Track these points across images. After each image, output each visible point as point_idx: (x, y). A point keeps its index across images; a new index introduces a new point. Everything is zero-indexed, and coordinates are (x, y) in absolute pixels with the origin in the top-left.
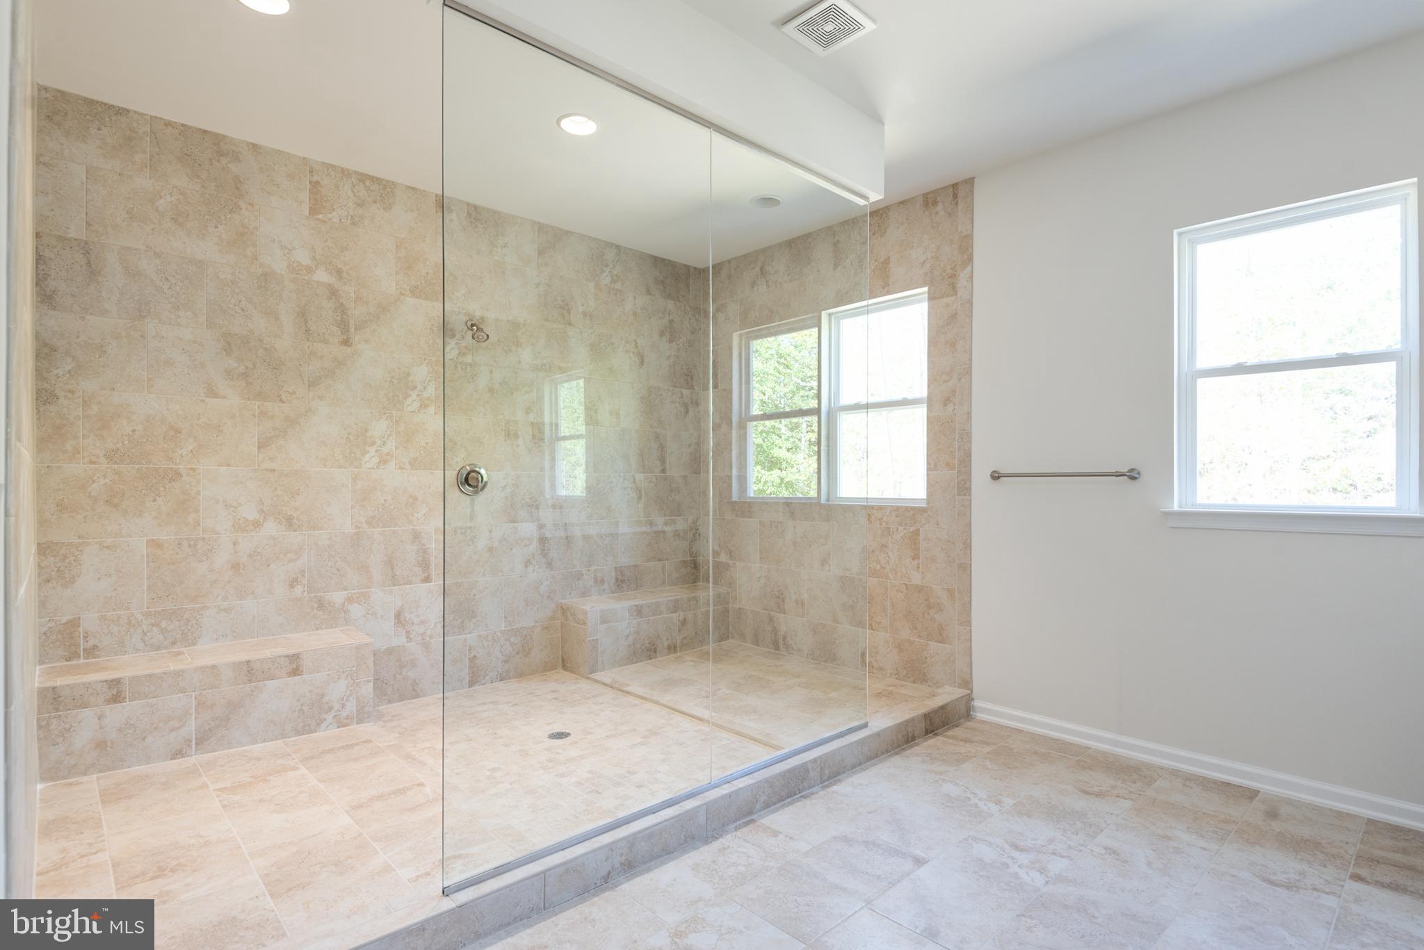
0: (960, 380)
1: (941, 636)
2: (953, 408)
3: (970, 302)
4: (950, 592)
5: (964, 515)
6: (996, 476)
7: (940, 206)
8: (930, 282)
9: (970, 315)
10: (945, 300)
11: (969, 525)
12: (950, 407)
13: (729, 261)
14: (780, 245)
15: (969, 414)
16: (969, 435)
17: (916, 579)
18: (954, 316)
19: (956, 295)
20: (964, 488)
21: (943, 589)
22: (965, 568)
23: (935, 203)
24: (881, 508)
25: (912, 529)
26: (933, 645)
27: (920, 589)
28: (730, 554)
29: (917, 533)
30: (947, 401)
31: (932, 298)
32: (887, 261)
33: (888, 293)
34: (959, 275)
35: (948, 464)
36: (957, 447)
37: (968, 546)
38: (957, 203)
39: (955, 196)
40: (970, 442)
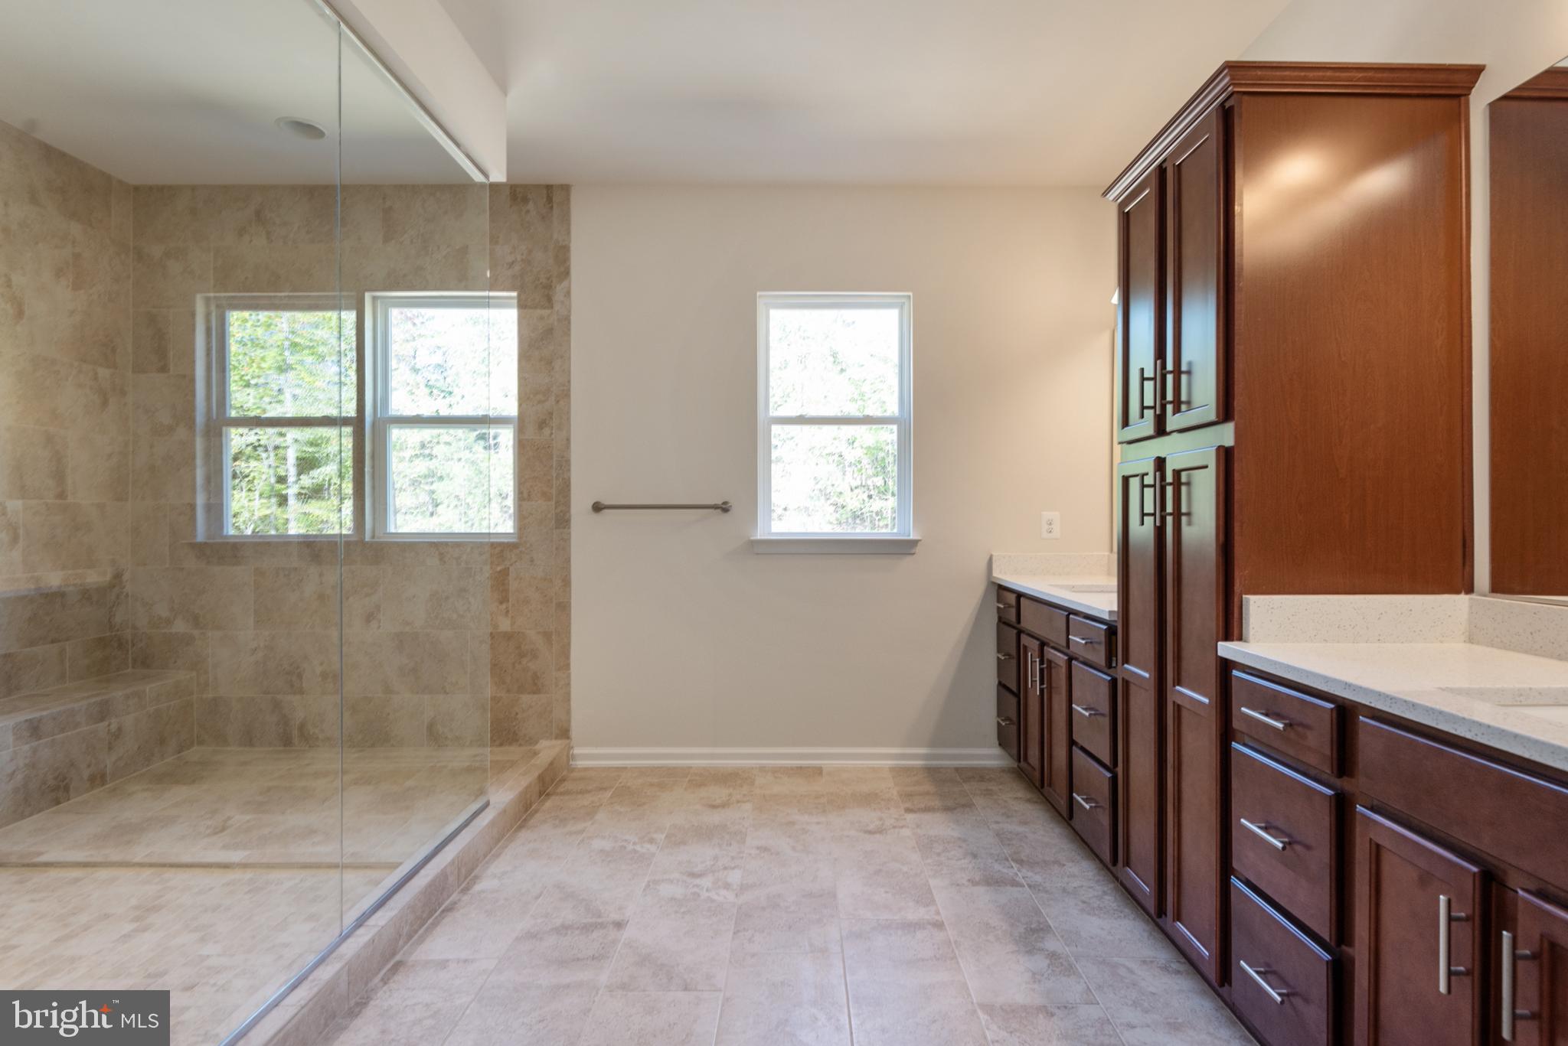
0: (558, 402)
1: (536, 686)
2: (549, 432)
3: (567, 319)
4: (547, 636)
5: (562, 551)
6: (598, 508)
7: (531, 206)
8: (521, 289)
9: (567, 332)
10: (539, 312)
11: (568, 561)
12: (547, 431)
13: (194, 188)
14: (294, 189)
15: (568, 440)
16: (568, 462)
17: (505, 625)
18: (550, 331)
19: (552, 308)
20: (563, 521)
21: (539, 633)
22: (564, 607)
23: (525, 200)
24: (458, 545)
25: (499, 569)
26: (526, 699)
27: (508, 636)
28: (196, 621)
29: (505, 572)
30: (542, 424)
31: (522, 306)
32: (464, 250)
33: (466, 289)
34: (555, 287)
35: (544, 494)
36: (555, 475)
37: (567, 582)
38: (552, 208)
39: (550, 199)
40: (569, 470)
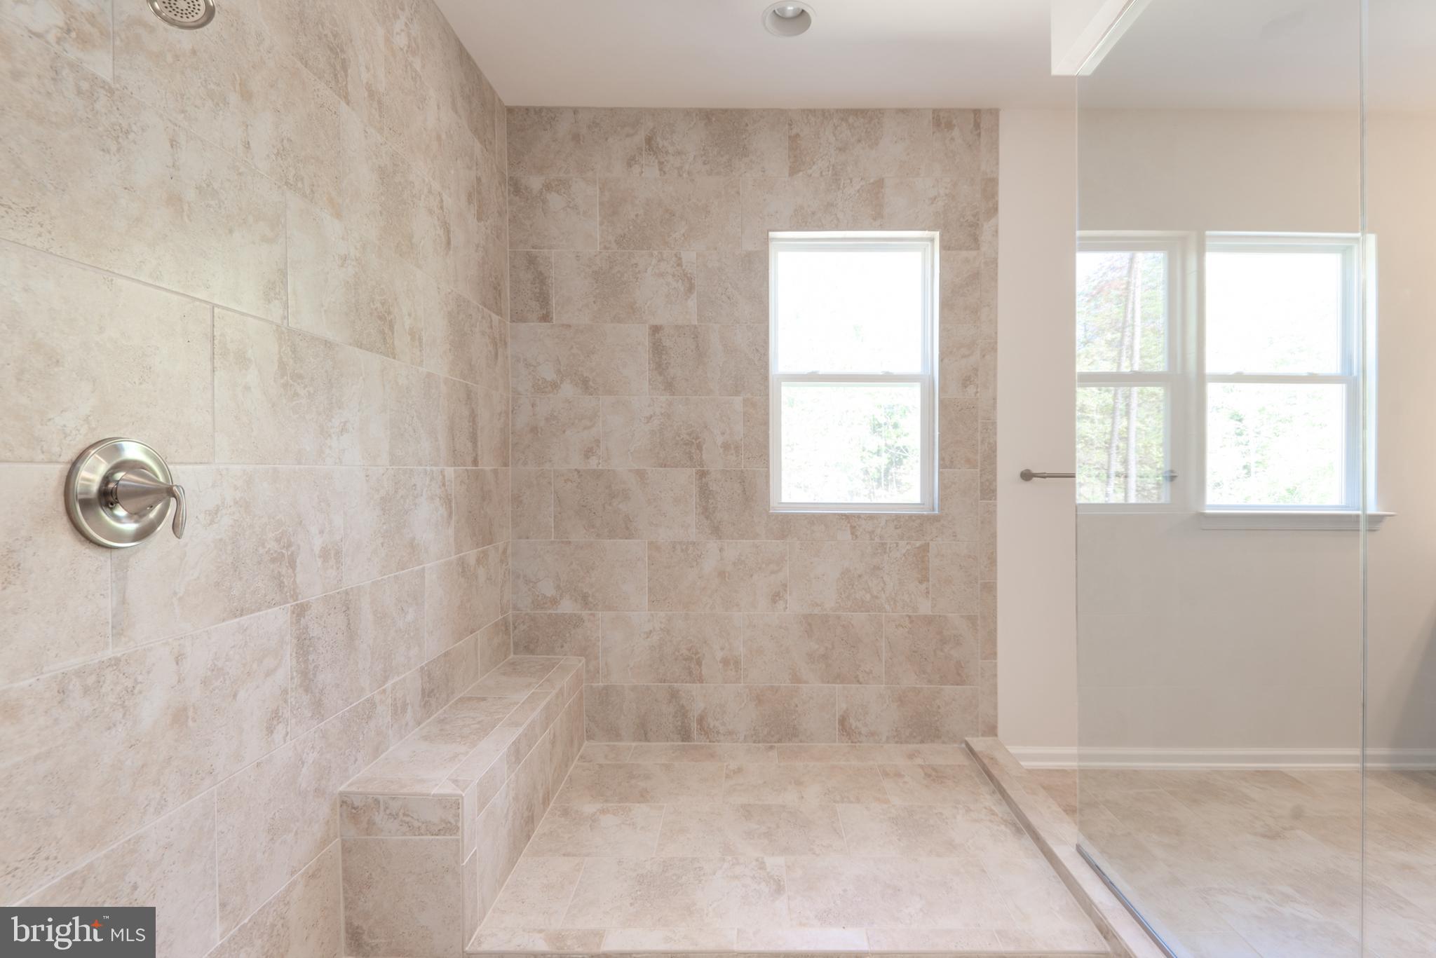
0: (984, 356)
1: (959, 675)
2: (975, 390)
3: (995, 261)
4: (972, 620)
5: (988, 522)
6: (1027, 476)
7: (956, 133)
8: (941, 222)
9: (994, 278)
10: (964, 254)
11: (994, 536)
12: (971, 390)
15: (995, 399)
16: (994, 424)
17: (925, 608)
18: (975, 276)
19: (978, 249)
20: (989, 491)
21: (962, 617)
22: (990, 588)
23: (950, 126)
24: (871, 517)
25: (918, 544)
26: (948, 689)
27: (929, 620)
29: (925, 548)
30: (966, 382)
31: (945, 247)
32: (880, 183)
33: (882, 228)
34: (982, 226)
35: (968, 461)
36: (979, 438)
37: (993, 561)
38: (979, 135)
39: (977, 125)
40: (996, 434)
